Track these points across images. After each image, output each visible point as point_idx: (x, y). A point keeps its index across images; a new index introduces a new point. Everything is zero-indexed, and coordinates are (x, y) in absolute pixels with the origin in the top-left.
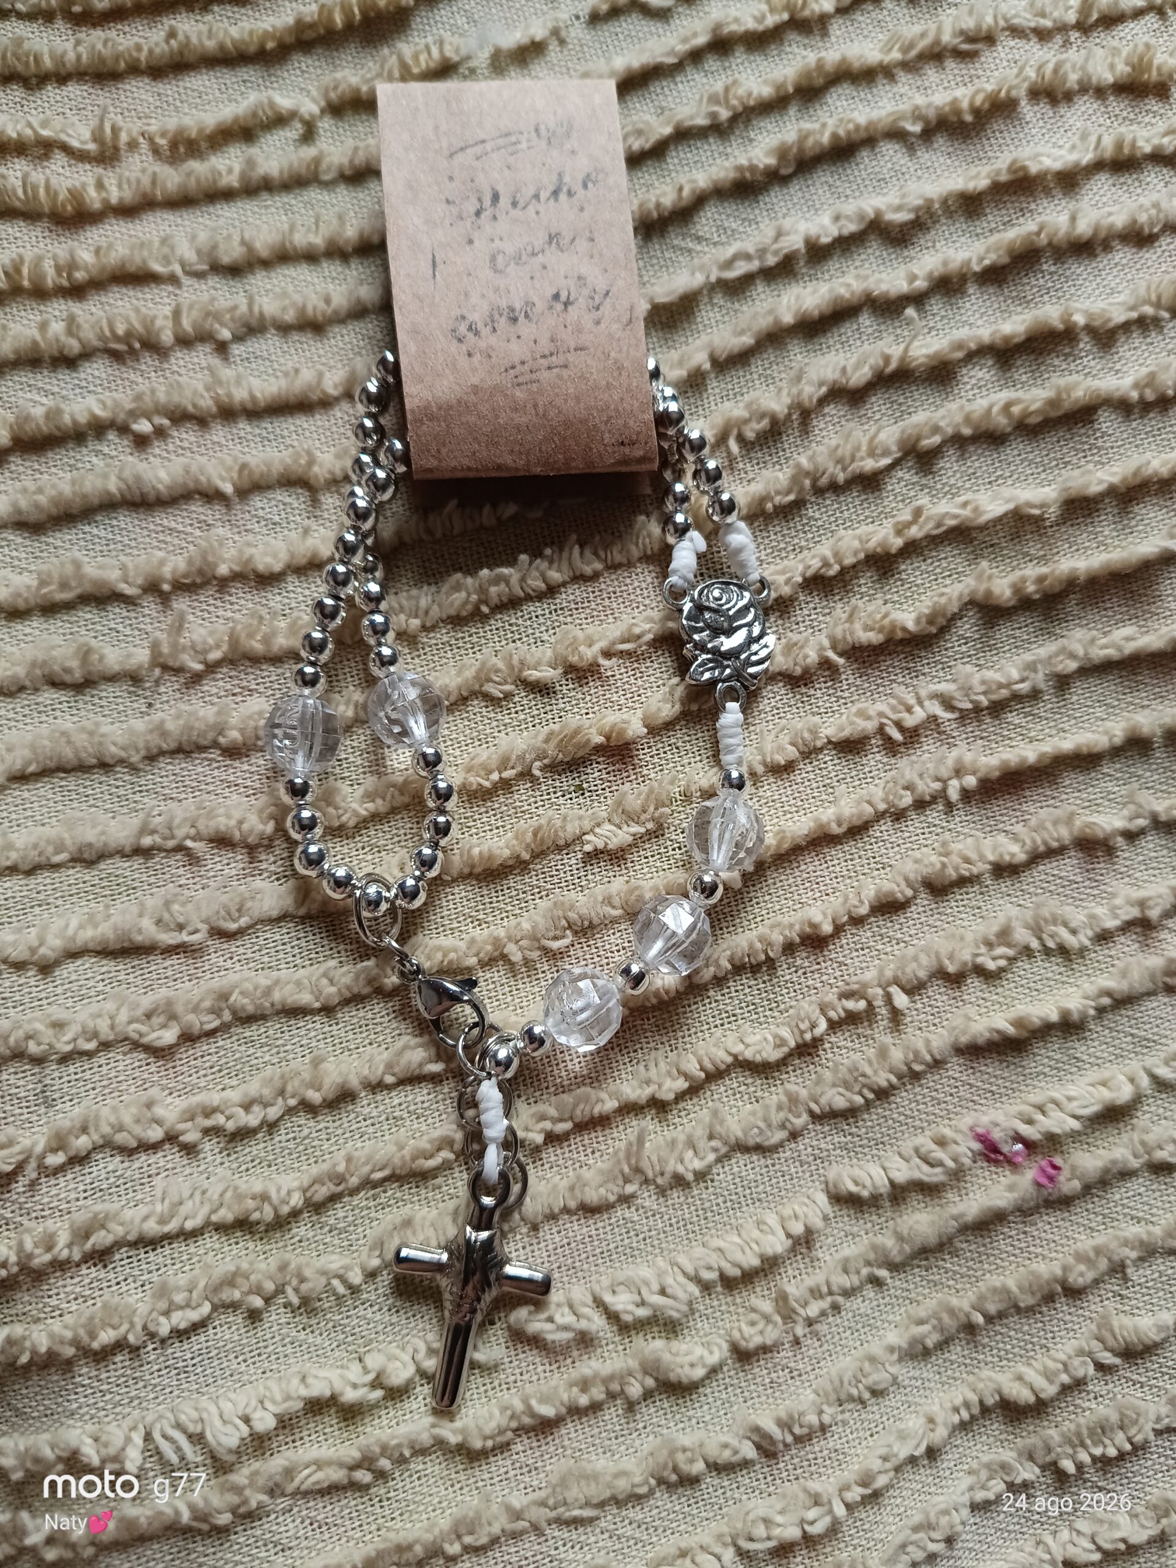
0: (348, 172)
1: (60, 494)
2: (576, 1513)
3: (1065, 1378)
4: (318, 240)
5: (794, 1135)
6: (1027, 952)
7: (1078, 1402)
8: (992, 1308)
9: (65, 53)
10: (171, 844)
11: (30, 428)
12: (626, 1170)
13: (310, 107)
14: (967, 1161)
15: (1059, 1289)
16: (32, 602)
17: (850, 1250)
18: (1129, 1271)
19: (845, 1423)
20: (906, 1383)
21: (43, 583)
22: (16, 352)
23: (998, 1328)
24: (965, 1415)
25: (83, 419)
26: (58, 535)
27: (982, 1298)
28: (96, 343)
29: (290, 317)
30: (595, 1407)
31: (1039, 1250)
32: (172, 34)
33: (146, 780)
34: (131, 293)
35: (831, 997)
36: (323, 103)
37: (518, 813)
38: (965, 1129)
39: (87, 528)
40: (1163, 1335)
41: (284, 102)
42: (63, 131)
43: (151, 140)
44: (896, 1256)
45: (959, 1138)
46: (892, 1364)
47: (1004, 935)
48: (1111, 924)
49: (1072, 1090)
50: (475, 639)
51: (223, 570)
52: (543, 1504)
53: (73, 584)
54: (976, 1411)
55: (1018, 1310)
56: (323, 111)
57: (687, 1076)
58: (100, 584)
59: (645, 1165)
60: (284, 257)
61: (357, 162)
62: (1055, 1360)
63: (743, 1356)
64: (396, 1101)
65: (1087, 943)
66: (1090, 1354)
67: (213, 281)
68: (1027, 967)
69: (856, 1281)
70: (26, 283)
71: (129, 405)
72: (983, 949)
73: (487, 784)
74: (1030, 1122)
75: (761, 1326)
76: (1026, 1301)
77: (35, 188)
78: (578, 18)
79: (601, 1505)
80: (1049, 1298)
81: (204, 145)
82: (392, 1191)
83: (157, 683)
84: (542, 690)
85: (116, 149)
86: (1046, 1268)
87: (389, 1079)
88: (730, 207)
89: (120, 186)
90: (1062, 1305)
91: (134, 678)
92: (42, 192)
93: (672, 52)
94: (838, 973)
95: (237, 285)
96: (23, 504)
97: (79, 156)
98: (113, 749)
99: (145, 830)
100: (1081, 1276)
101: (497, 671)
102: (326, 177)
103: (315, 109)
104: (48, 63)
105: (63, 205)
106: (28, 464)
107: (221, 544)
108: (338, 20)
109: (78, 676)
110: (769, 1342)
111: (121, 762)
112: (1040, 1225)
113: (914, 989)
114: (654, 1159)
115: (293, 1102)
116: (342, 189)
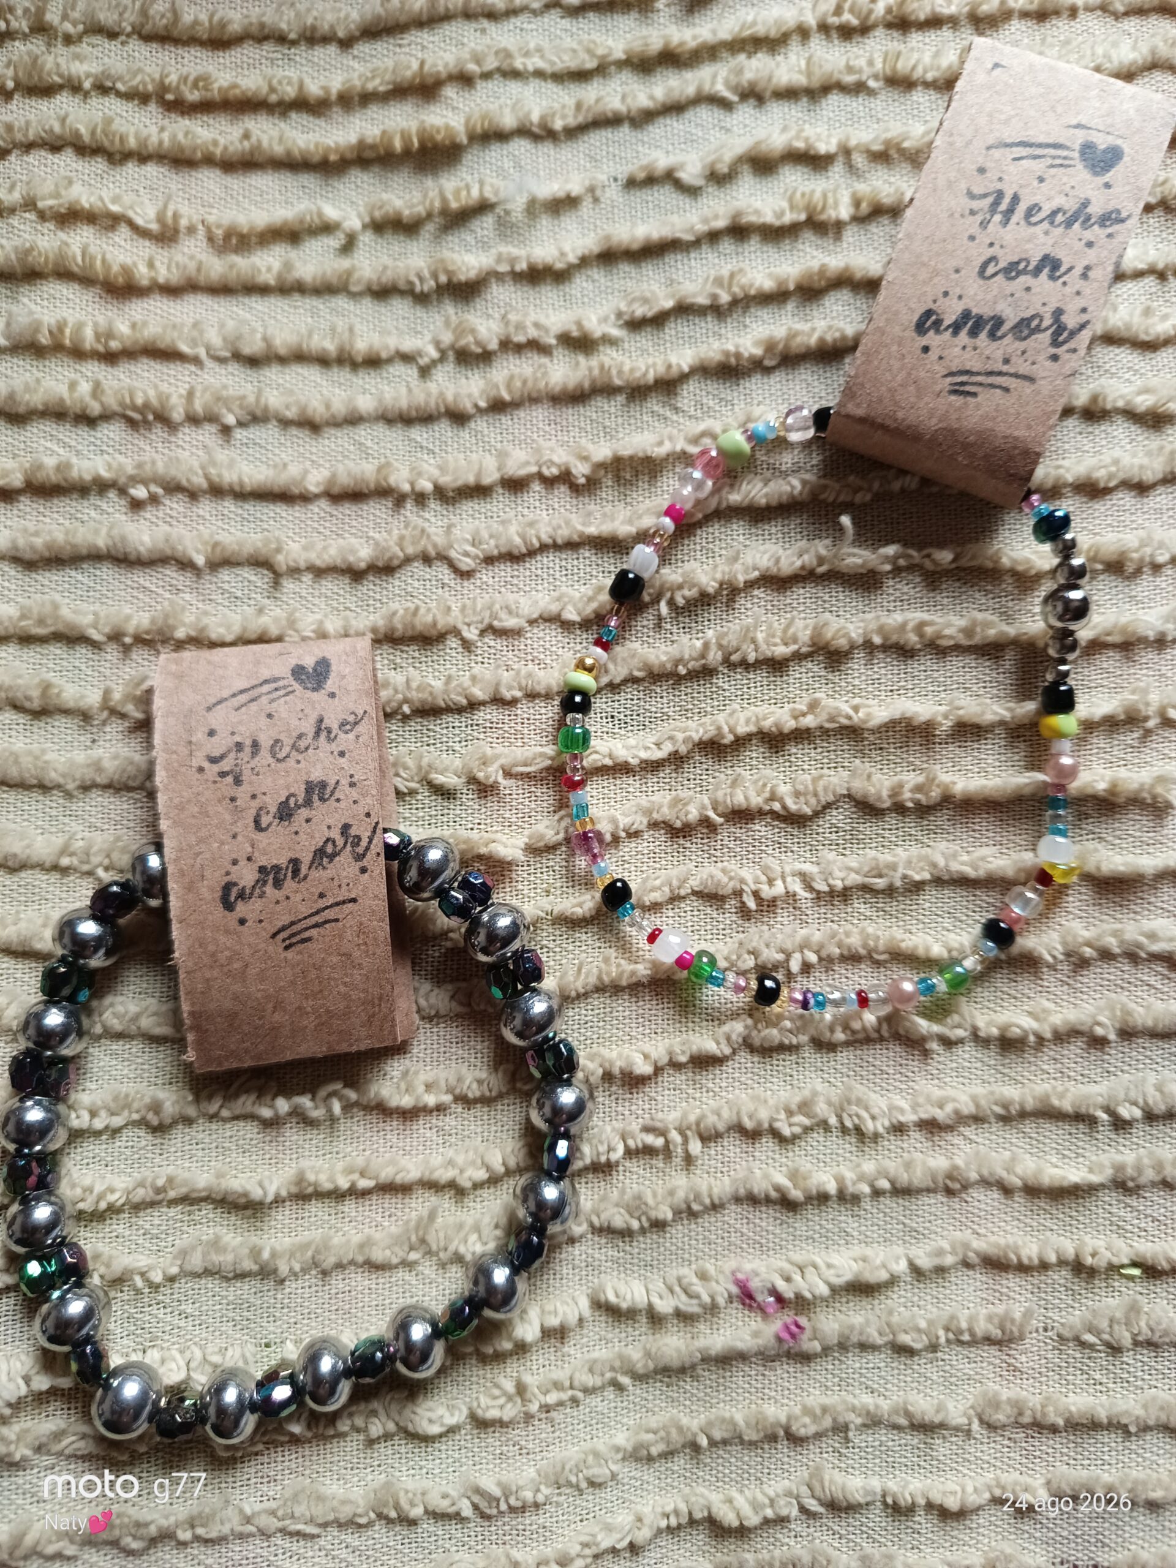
0: (375, 288)
1: (54, 541)
2: (300, 1527)
3: (769, 1513)
4: (332, 346)
5: (574, 1240)
6: (824, 1125)
7: (779, 1536)
8: (718, 1435)
9: (149, 136)
10: (86, 868)
11: (41, 476)
12: (414, 1239)
13: (354, 223)
14: (721, 1301)
15: (782, 1433)
16: (11, 631)
17: (601, 1353)
18: (851, 1434)
19: (558, 1504)
20: (626, 1481)
21: (23, 617)
22: (45, 404)
23: (721, 1452)
24: (673, 1522)
25: (88, 477)
26: (47, 574)
27: (710, 1424)
28: (116, 408)
29: (291, 414)
31: (773, 1394)
32: (246, 136)
33: (77, 806)
34: (158, 367)
35: (635, 1126)
36: (367, 220)
38: (728, 1272)
39: (73, 573)
40: (869, 1499)
41: (331, 213)
42: (131, 207)
43: (209, 230)
44: (640, 1368)
45: (721, 1279)
46: (615, 1462)
47: (805, 1107)
48: (909, 1117)
49: (836, 1259)
51: (180, 634)
52: (273, 1513)
53: (49, 622)
54: (684, 1520)
55: (742, 1442)
56: (365, 227)
57: (488, 1169)
58: (72, 626)
59: (431, 1238)
60: (300, 357)
61: (384, 280)
62: (764, 1494)
63: (481, 1424)
64: (228, 1134)
65: (881, 1130)
66: (797, 1497)
67: (233, 367)
68: (821, 1139)
69: (598, 1381)
70: (67, 342)
71: (130, 470)
72: (782, 1115)
74: (788, 1279)
75: (502, 1401)
76: (751, 1435)
77: (93, 258)
78: (616, 180)
79: (325, 1525)
80: (772, 1438)
81: (254, 240)
82: (207, 1211)
83: (104, 723)
84: (441, 793)
85: (176, 231)
86: (775, 1412)
87: (226, 1113)
88: (712, 386)
89: (169, 268)
90: (783, 1446)
91: (85, 716)
92: (98, 263)
93: (691, 229)
94: (647, 1106)
95: (252, 374)
96: (21, 542)
97: (142, 233)
98: (53, 775)
99: (64, 851)
100: (805, 1427)
101: (406, 768)
102: (354, 289)
103: (359, 224)
104: (132, 143)
105: (116, 277)
106: (35, 506)
107: (183, 609)
108: (398, 145)
109: (36, 705)
110: (506, 1418)
111: (58, 787)
112: (779, 1372)
113: (709, 1138)
114: (442, 1235)
115: (134, 1118)
116: (367, 302)
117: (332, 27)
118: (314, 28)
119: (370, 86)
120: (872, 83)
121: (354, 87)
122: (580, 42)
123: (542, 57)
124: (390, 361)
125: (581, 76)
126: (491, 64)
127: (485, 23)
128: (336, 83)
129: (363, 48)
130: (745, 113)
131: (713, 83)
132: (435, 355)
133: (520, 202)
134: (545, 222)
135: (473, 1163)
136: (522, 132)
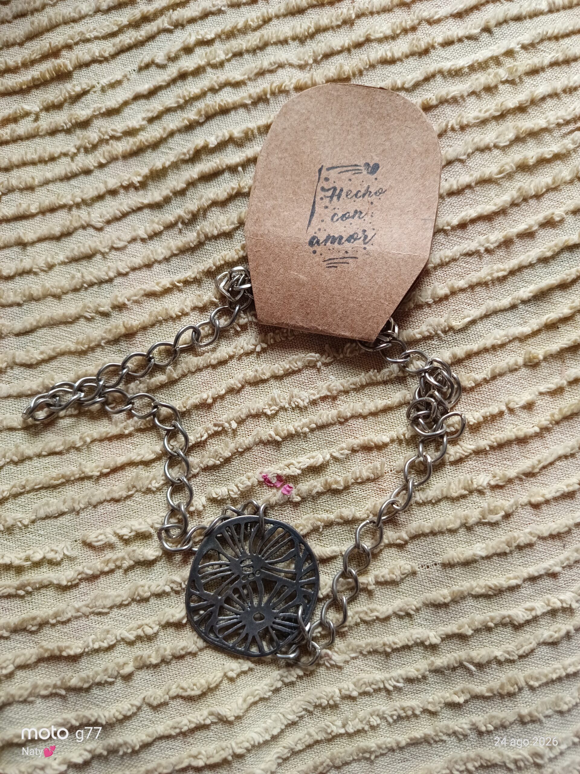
0: (49, 131)
2: (100, 610)
4: (35, 157)
5: (194, 476)
6: (284, 408)
12: (130, 486)
14: (256, 484)
29: (22, 186)
30: (112, 571)
35: (210, 425)
36: (41, 107)
37: (97, 359)
38: (258, 474)
40: (335, 555)
41: (27, 108)
48: (317, 397)
49: (300, 459)
50: (83, 297)
52: (87, 606)
56: (41, 110)
59: (137, 484)
60: (24, 164)
61: (52, 128)
64: (47, 461)
65: (306, 405)
68: (285, 414)
72: (267, 407)
73: (84, 349)
74: (283, 470)
78: (134, 70)
79: (111, 608)
82: (43, 492)
84: (105, 315)
87: (44, 453)
88: (182, 136)
93: (165, 80)
94: (214, 417)
95: (7, 175)
100: (302, 530)
101: (89, 308)
102: (40, 134)
103: (38, 109)
108: (48, 76)
113: (241, 422)
115: (8, 460)
116: (48, 138)
117: (14, 39)
118: (7, 41)
119: (33, 57)
120: (223, 8)
121: (26, 59)
122: (110, 22)
123: (97, 31)
124: (59, 157)
125: (113, 35)
126: (77, 39)
127: (72, 24)
128: (19, 60)
129: (28, 44)
130: (178, 33)
131: (163, 24)
132: (75, 151)
133: (99, 87)
134: (110, 92)
135: (148, 452)
136: (94, 61)
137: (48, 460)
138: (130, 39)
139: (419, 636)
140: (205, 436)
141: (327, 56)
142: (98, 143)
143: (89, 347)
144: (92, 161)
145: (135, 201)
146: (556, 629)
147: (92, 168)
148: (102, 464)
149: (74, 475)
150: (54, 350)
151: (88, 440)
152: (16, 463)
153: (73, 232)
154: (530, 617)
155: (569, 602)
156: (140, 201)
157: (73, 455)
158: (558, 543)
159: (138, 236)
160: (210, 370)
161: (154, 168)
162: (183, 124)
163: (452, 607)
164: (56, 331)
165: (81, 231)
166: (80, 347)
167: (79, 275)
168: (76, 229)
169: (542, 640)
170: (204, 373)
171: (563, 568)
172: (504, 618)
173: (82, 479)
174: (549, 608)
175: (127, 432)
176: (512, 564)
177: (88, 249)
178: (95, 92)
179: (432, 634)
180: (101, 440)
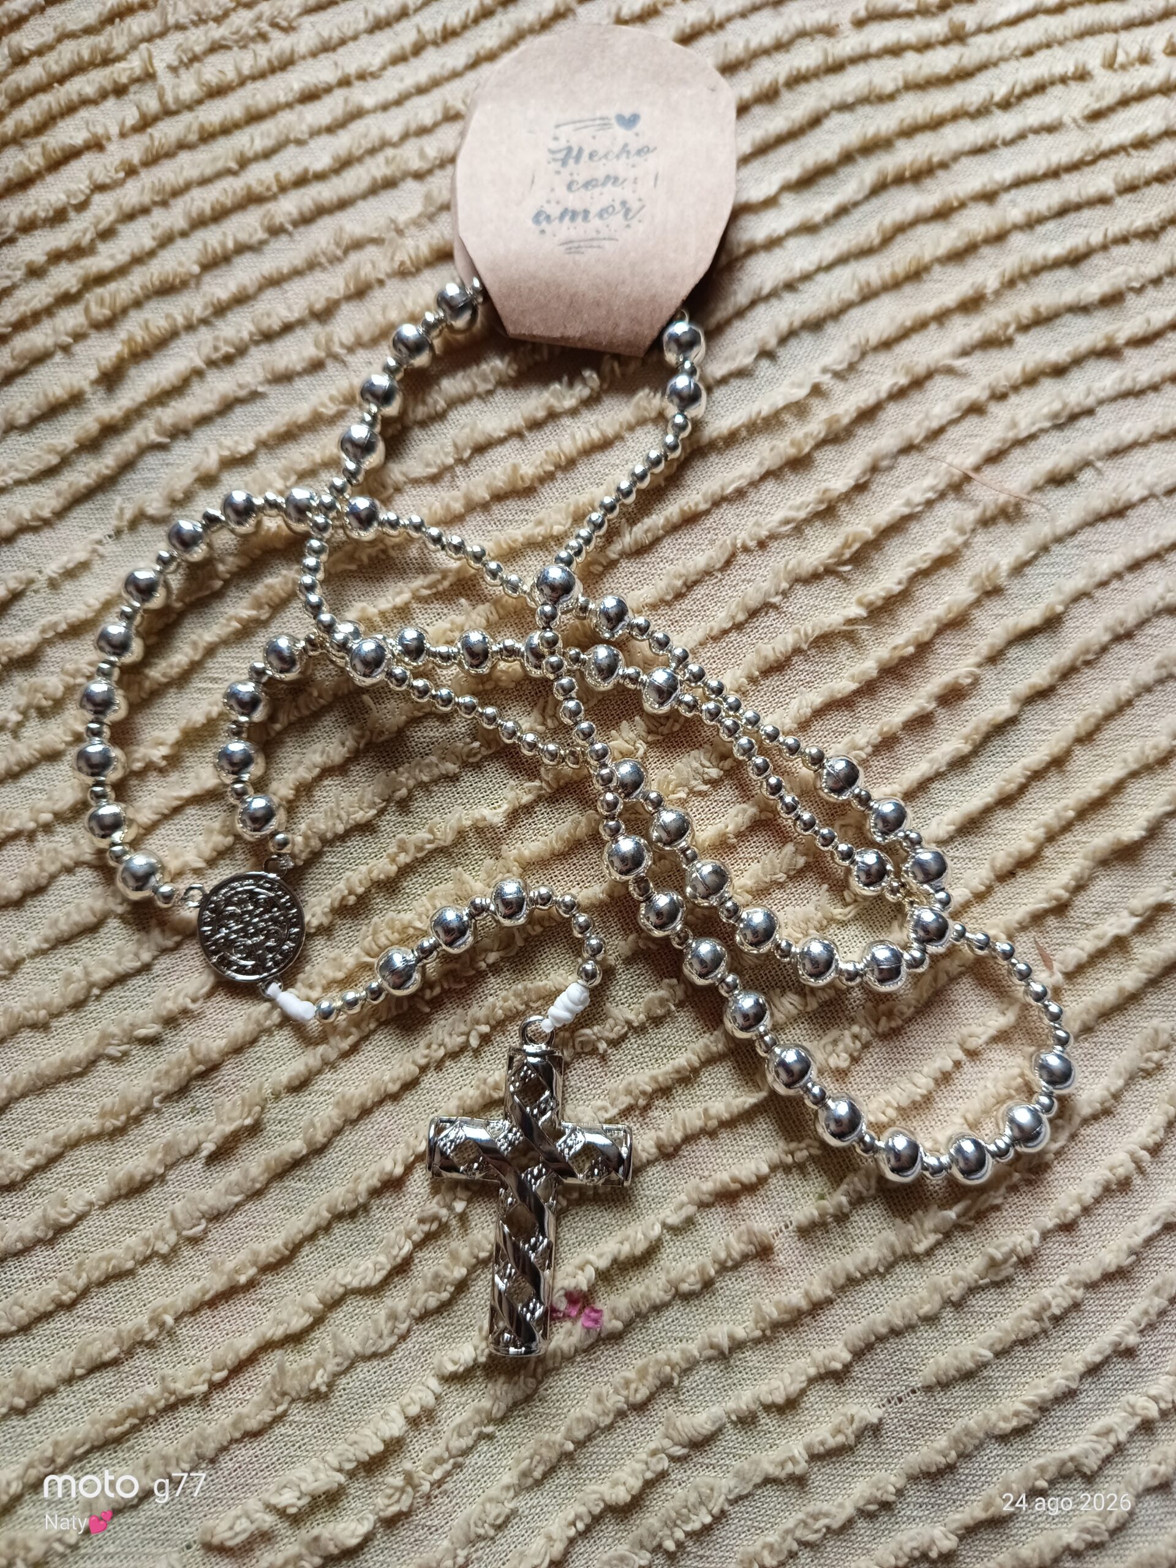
3: (649, 1475)
5: (403, 1338)
7: (666, 1490)
8: (579, 1435)
12: (275, 1396)
15: (627, 1407)
17: (462, 1417)
20: (526, 1512)
23: (590, 1448)
27: (569, 1430)
35: (413, 1222)
37: (150, 1139)
40: (719, 1424)
44: (496, 1413)
46: (510, 1500)
50: (94, 1015)
54: (588, 1520)
55: (601, 1430)
57: (310, 1311)
59: (288, 1387)
62: (639, 1462)
63: (390, 1523)
64: (89, 1387)
66: (663, 1451)
69: (469, 1441)
73: (118, 1123)
75: (397, 1495)
76: (605, 1421)
80: (621, 1416)
84: (152, 1041)
87: (79, 1372)
90: (634, 1418)
94: (416, 1202)
100: (640, 1393)
101: (113, 1036)
110: (404, 1509)
112: (603, 1359)
114: (296, 1381)
120: (260, 389)
122: (41, 449)
123: (17, 470)
125: (50, 472)
130: (180, 448)
131: (147, 437)
132: (19, 718)
133: (42, 580)
134: (68, 587)
135: (296, 1313)
136: (24, 529)
137: (89, 1384)
138: (88, 476)
139: (914, 1544)
140: (408, 1247)
141: (481, 449)
142: (64, 693)
143: (128, 1118)
144: (60, 731)
145: (165, 798)
146: (1160, 1457)
147: (62, 746)
148: (208, 1364)
149: (153, 1403)
150: (55, 1140)
151: (169, 1320)
152: (22, 1412)
153: (49, 884)
154: (1110, 1449)
155: (1169, 1398)
156: (175, 794)
157: (142, 1360)
158: (1120, 1286)
159: (186, 864)
160: (389, 1107)
161: (191, 725)
162: (229, 629)
163: (964, 1469)
164: (52, 1099)
165: (64, 880)
166: (110, 1123)
167: (77, 971)
168: (53, 877)
169: (1141, 1488)
170: (378, 1116)
171: (1141, 1331)
172: (1063, 1463)
173: (171, 1408)
174: (1138, 1420)
175: (243, 1279)
176: (1050, 1351)
177: (88, 913)
178: (36, 592)
179: (938, 1531)
180: (195, 1310)
